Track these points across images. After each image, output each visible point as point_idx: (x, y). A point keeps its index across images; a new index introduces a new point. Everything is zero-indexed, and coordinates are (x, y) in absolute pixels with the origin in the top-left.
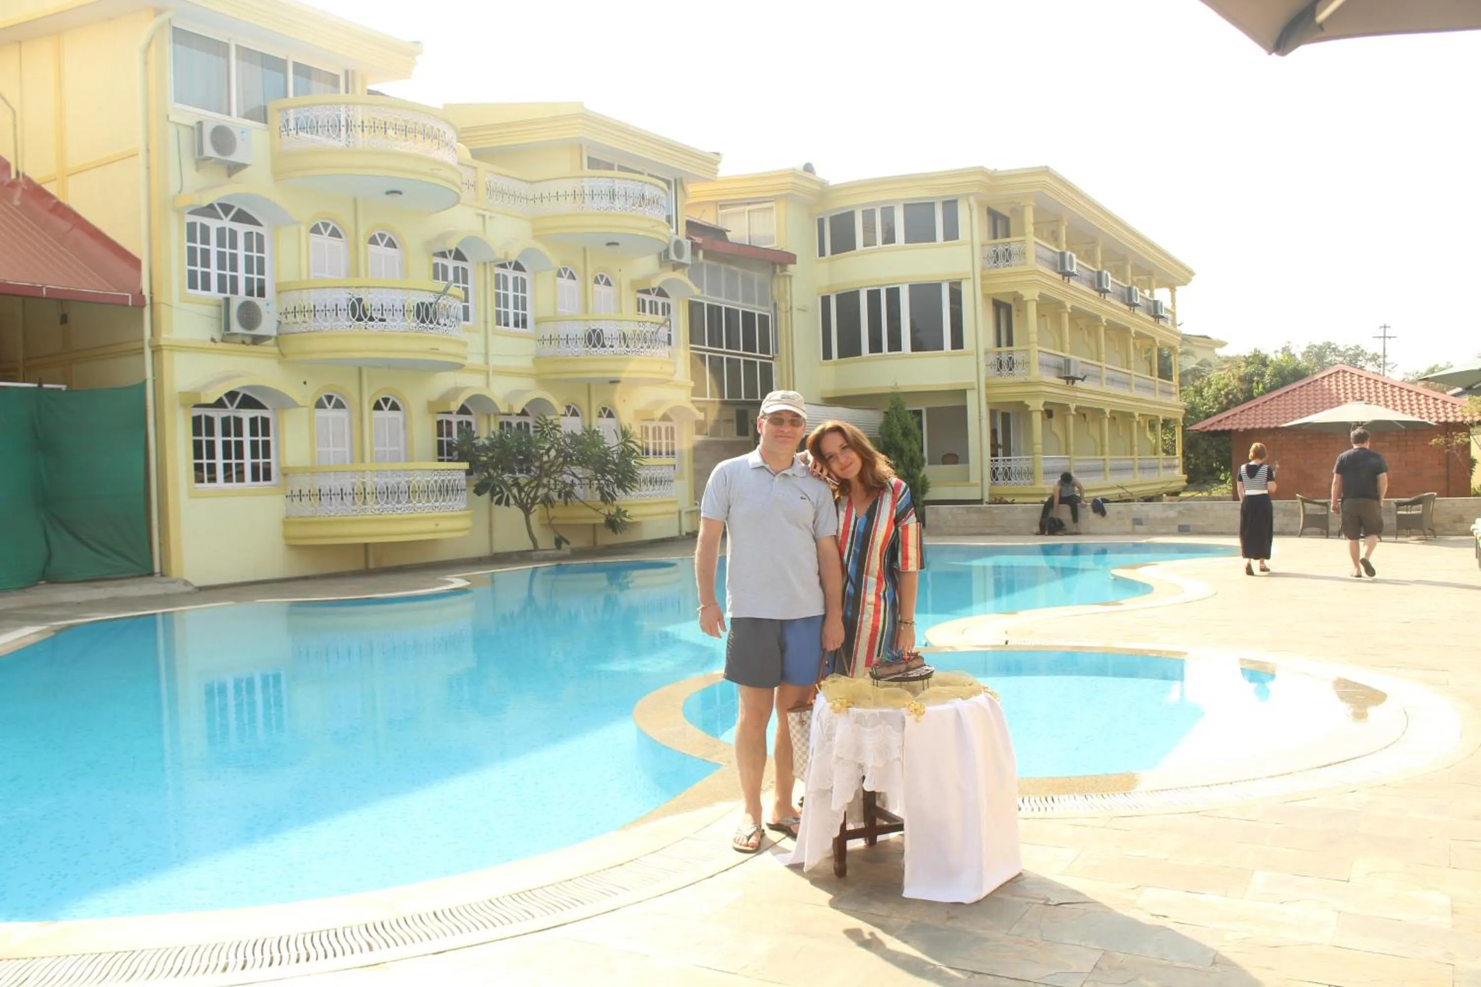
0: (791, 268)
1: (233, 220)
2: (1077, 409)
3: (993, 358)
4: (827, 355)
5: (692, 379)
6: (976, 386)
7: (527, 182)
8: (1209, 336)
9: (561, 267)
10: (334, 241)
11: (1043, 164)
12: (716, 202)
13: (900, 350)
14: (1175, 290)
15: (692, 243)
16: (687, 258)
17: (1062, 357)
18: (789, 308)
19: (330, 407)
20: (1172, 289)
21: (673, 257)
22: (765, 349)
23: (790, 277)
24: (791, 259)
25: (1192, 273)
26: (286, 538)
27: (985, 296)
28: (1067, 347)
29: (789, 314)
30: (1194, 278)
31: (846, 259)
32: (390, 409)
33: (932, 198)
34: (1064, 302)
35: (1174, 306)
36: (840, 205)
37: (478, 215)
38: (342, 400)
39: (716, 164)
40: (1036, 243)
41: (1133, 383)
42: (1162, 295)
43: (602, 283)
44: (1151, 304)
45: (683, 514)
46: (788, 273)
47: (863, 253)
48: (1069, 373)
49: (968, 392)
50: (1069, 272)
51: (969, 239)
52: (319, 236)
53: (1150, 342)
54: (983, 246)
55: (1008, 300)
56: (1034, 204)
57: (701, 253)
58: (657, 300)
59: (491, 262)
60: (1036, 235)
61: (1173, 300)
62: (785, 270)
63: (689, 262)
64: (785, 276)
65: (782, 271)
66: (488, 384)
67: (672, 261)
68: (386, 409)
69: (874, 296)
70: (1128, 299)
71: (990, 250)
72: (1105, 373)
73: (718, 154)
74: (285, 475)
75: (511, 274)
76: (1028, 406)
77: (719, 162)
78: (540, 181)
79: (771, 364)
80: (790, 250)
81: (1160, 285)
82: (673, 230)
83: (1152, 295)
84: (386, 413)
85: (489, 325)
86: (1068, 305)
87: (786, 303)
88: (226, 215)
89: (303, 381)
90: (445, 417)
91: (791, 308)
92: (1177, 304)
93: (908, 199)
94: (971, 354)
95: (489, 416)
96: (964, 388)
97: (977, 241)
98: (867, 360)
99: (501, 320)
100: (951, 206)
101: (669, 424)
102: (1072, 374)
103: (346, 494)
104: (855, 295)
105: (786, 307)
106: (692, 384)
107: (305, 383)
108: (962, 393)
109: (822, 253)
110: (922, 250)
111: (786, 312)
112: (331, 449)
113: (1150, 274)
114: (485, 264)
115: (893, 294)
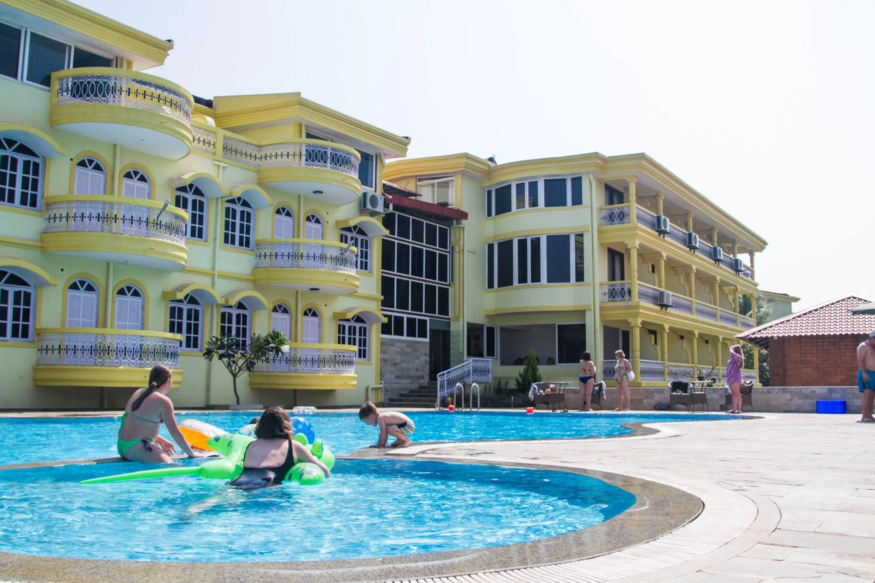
0: (464, 222)
1: (15, 150)
2: (670, 328)
3: (606, 290)
4: (491, 285)
5: (382, 294)
6: (592, 308)
7: (256, 146)
8: (788, 294)
9: (280, 207)
10: (96, 173)
11: (642, 152)
12: (416, 177)
13: (539, 281)
14: (754, 255)
15: (385, 198)
16: (380, 208)
17: (658, 290)
18: (461, 250)
19: (82, 290)
20: (752, 255)
21: (369, 206)
22: (443, 277)
23: (463, 229)
24: (464, 215)
25: (765, 243)
26: (35, 380)
27: (602, 245)
28: (663, 284)
29: (462, 253)
30: (767, 246)
31: (504, 218)
32: (132, 295)
33: (564, 175)
34: (661, 252)
35: (752, 266)
36: (501, 179)
37: (214, 165)
38: (92, 285)
39: (406, 146)
40: (637, 208)
41: (719, 316)
42: (744, 258)
43: (313, 221)
44: (733, 262)
45: (370, 389)
46: (462, 225)
47: (516, 213)
48: (663, 301)
49: (587, 312)
50: (664, 230)
51: (589, 203)
52: (86, 168)
53: (733, 288)
54: (600, 210)
55: (622, 251)
56: (637, 181)
57: (391, 206)
58: (357, 237)
59: (221, 198)
60: (637, 202)
61: (752, 261)
62: (460, 223)
63: (382, 211)
64: (460, 228)
65: (457, 224)
66: (213, 284)
67: (369, 209)
68: (129, 295)
69: (522, 243)
70: (713, 255)
71: (604, 213)
72: (694, 306)
73: (407, 138)
74: (39, 334)
75: (239, 208)
76: (630, 323)
77: (408, 144)
78: (265, 146)
79: (448, 289)
80: (464, 209)
81: (742, 250)
82: (373, 189)
83: (734, 256)
84: (129, 299)
85: (218, 242)
86: (664, 254)
87: (459, 245)
88: (10, 147)
89: (60, 269)
90: (177, 305)
91: (463, 250)
92: (755, 264)
93: (548, 176)
94: (589, 284)
95: (212, 306)
96: (583, 309)
97: (595, 205)
98: (517, 288)
99: (228, 239)
100: (577, 182)
101: (363, 325)
102: (665, 302)
103: (77, 350)
104: (510, 243)
105: (460, 249)
106: (382, 298)
107: (62, 270)
108: (582, 313)
109: (489, 214)
110: (556, 212)
111: (460, 252)
112: (81, 320)
113: (734, 242)
114: (217, 199)
115: (536, 243)
